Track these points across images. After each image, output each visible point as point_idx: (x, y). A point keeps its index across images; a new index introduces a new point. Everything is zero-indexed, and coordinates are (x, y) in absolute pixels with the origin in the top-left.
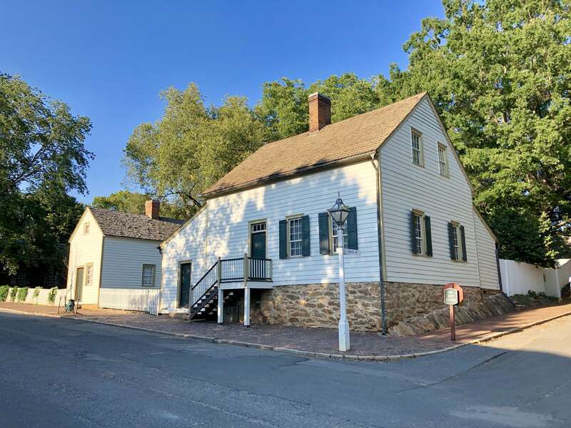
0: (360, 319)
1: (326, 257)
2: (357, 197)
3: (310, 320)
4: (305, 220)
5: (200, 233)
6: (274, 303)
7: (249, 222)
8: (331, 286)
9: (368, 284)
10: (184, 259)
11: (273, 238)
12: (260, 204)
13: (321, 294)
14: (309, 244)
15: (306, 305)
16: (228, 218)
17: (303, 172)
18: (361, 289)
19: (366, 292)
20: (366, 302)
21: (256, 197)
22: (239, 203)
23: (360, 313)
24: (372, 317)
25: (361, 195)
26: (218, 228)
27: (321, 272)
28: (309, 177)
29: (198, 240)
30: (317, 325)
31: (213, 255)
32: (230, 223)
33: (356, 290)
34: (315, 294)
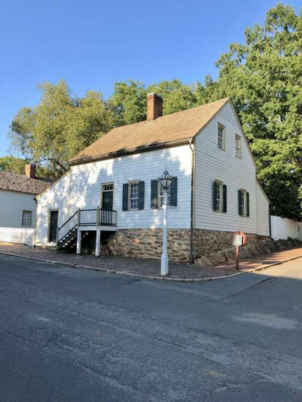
0: (175, 254)
1: (155, 210)
2: (178, 170)
3: (142, 253)
4: (142, 184)
5: (65, 190)
6: (117, 241)
7: (101, 184)
8: (157, 230)
9: (182, 230)
10: (54, 208)
11: (118, 196)
12: (110, 172)
13: (149, 235)
14: (143, 201)
15: (139, 243)
16: (86, 180)
17: (141, 150)
18: (177, 233)
19: (180, 236)
20: (180, 242)
21: (107, 166)
22: (95, 170)
23: (176, 249)
24: (184, 252)
25: (181, 169)
26: (79, 187)
27: (151, 221)
28: (146, 154)
29: (64, 194)
30: (146, 256)
31: (74, 206)
32: (88, 184)
33: (174, 234)
34: (146, 235)
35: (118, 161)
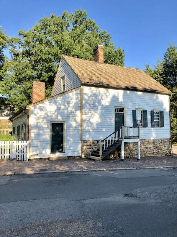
0: (163, 152)
1: (153, 128)
4: (145, 112)
5: (71, 105)
8: (155, 140)
9: (166, 139)
10: (56, 120)
12: (121, 99)
13: (150, 143)
14: (147, 122)
15: (144, 148)
19: (165, 142)
21: (118, 94)
22: (107, 94)
28: (145, 93)
29: (70, 109)
32: (101, 104)
34: (148, 143)
35: (127, 93)
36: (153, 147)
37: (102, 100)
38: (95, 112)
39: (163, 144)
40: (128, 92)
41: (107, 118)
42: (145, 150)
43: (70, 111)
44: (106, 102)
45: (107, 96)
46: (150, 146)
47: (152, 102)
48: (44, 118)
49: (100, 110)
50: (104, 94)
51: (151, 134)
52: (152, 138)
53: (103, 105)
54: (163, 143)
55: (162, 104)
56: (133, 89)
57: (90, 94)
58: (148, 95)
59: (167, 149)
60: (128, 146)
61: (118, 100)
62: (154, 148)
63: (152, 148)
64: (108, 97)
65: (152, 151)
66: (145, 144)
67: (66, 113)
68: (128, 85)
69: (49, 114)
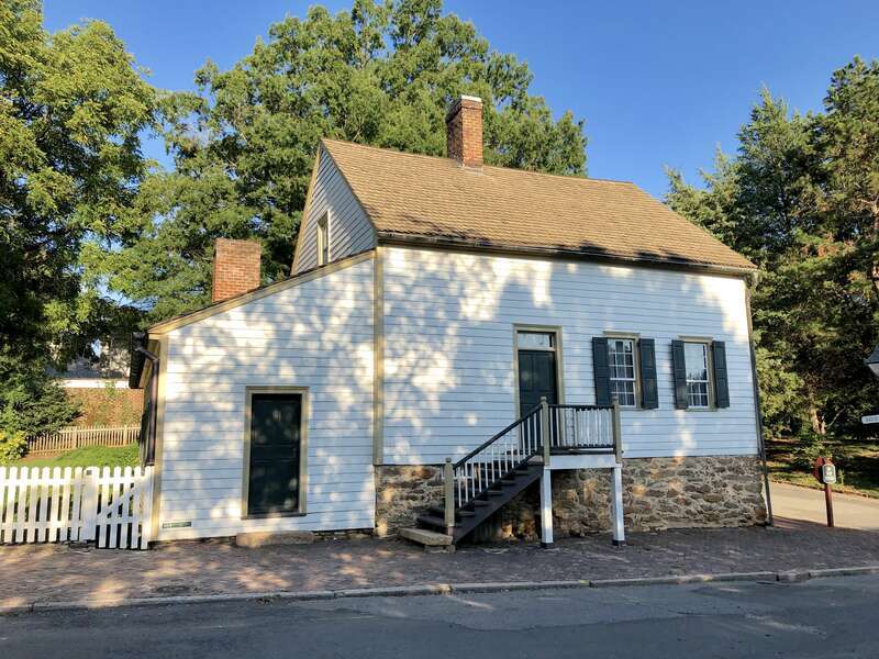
0: (731, 510)
4: (646, 346)
8: (690, 460)
9: (741, 458)
10: (273, 381)
12: (541, 295)
13: (673, 473)
14: (656, 388)
15: (647, 494)
16: (453, 307)
18: (732, 465)
19: (737, 470)
20: (739, 484)
21: (530, 279)
23: (732, 501)
24: (746, 506)
33: (725, 467)
34: (663, 474)
35: (566, 273)
36: (687, 489)
37: (462, 301)
38: (435, 349)
39: (730, 477)
40: (572, 267)
41: (483, 373)
42: (651, 503)
43: (329, 346)
44: (479, 306)
45: (483, 284)
46: (672, 486)
47: (674, 307)
48: (222, 373)
49: (457, 341)
50: (471, 278)
51: (673, 438)
52: (679, 454)
53: (466, 320)
54: (728, 473)
55: (718, 315)
56: (592, 255)
57: (413, 275)
58: (654, 280)
59: (745, 501)
60: (576, 486)
61: (531, 301)
62: (690, 493)
63: (680, 497)
64: (489, 286)
65: (683, 508)
66: (649, 479)
67: (314, 353)
68: (572, 241)
69: (243, 357)
